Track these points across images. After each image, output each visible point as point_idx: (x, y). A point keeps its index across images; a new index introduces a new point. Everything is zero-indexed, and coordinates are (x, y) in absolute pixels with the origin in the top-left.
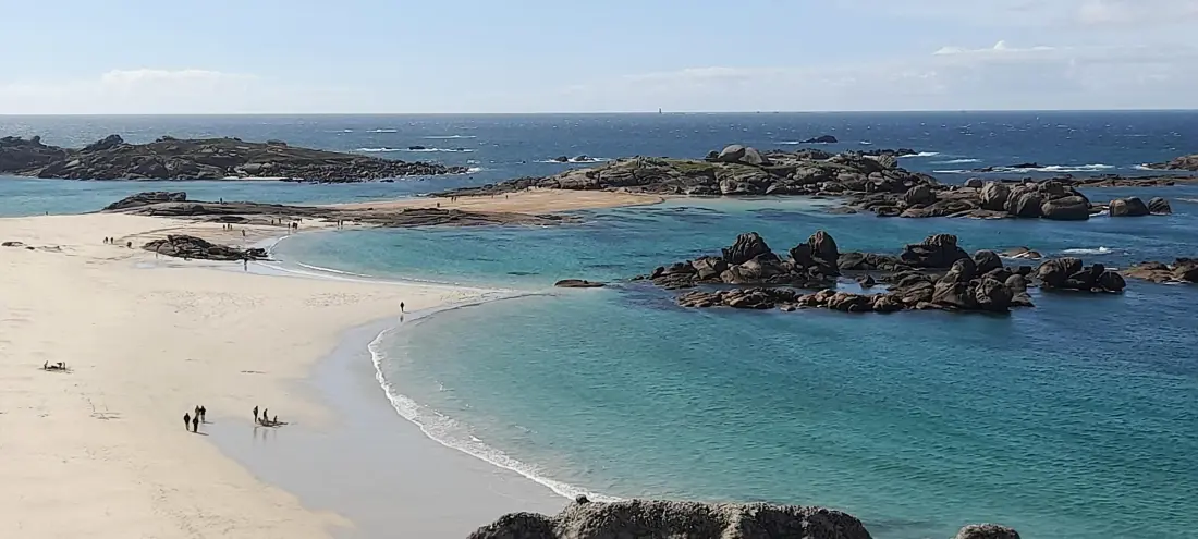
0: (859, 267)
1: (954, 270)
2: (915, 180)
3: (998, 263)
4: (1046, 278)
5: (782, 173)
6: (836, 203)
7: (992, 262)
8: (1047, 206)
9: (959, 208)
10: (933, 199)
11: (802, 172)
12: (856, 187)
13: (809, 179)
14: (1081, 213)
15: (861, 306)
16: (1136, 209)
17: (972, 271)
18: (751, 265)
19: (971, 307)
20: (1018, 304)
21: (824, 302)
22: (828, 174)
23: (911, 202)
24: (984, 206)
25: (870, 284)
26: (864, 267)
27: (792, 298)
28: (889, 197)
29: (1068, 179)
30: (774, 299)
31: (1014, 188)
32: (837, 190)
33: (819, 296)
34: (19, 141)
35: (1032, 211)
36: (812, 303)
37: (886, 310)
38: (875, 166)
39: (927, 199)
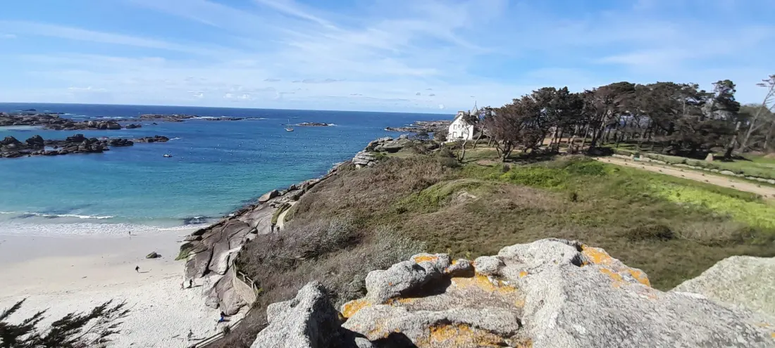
0: (51, 143)
1: (84, 142)
2: (66, 120)
3: (97, 140)
4: (112, 143)
5: (18, 119)
6: (39, 127)
7: (95, 140)
8: (108, 126)
9: (82, 127)
10: (73, 125)
11: (25, 119)
12: (46, 123)
13: (28, 121)
14: (119, 128)
15: (54, 153)
16: (133, 127)
17: (89, 143)
18: (12, 145)
19: (91, 151)
20: (105, 150)
21: (41, 153)
22: (35, 119)
23: (66, 126)
24: (90, 127)
25: (56, 147)
27: (28, 153)
28: (58, 125)
29: (113, 120)
30: (22, 154)
31: (98, 123)
32: (39, 123)
33: (39, 152)
35: (104, 128)
36: (37, 154)
37: (62, 154)
38: (52, 117)
39: (71, 125)
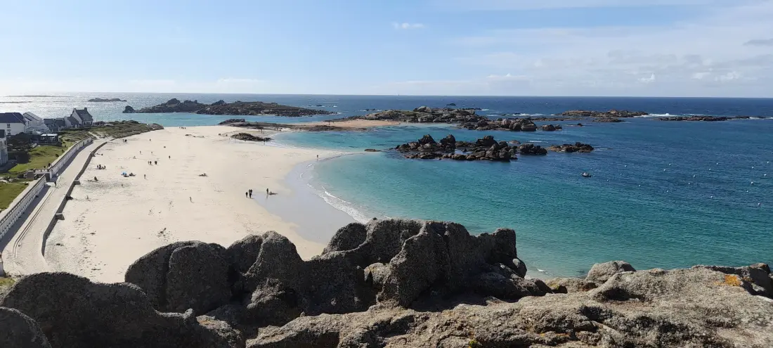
0: (462, 146)
1: (492, 147)
2: (481, 118)
3: (507, 145)
4: (522, 150)
5: (438, 115)
6: (455, 125)
7: (505, 144)
8: (522, 127)
9: (495, 128)
10: (486, 124)
11: (444, 115)
12: (461, 120)
13: (446, 118)
14: (533, 129)
15: (462, 158)
16: (551, 128)
17: (498, 148)
18: (428, 145)
19: (497, 159)
20: (513, 159)
21: (451, 157)
22: (453, 116)
23: (479, 125)
24: (503, 126)
25: (465, 151)
26: (464, 146)
27: (440, 156)
28: (472, 123)
29: (529, 119)
30: (434, 156)
31: (512, 121)
32: (456, 121)
33: (449, 155)
34: (190, 102)
35: (518, 129)
36: (447, 157)
37: (470, 160)
38: (468, 114)
39: (484, 124)
